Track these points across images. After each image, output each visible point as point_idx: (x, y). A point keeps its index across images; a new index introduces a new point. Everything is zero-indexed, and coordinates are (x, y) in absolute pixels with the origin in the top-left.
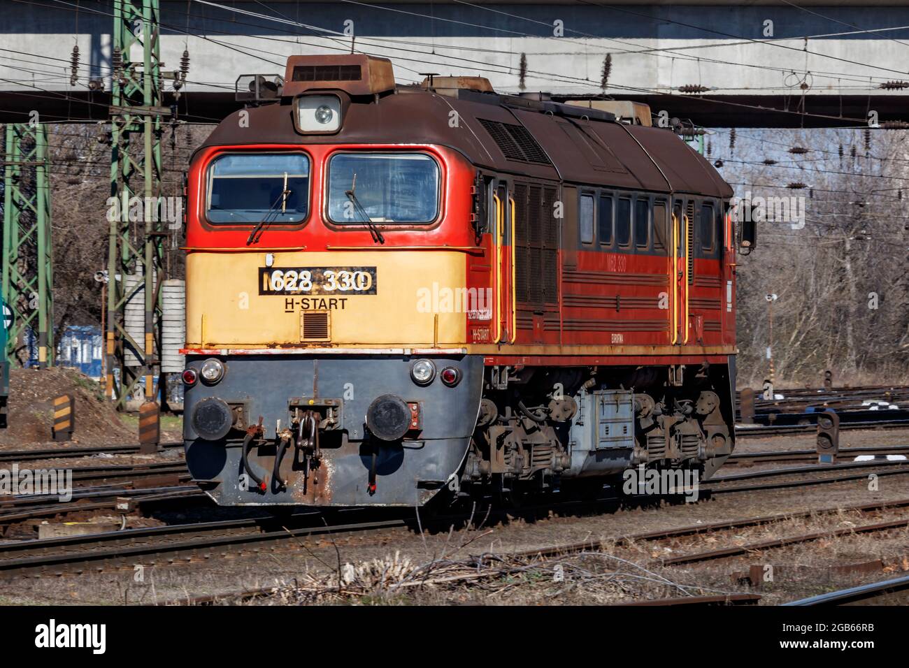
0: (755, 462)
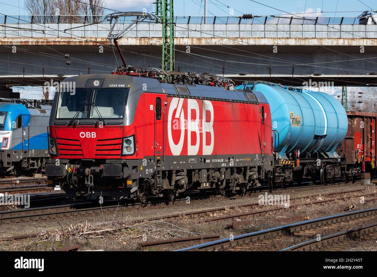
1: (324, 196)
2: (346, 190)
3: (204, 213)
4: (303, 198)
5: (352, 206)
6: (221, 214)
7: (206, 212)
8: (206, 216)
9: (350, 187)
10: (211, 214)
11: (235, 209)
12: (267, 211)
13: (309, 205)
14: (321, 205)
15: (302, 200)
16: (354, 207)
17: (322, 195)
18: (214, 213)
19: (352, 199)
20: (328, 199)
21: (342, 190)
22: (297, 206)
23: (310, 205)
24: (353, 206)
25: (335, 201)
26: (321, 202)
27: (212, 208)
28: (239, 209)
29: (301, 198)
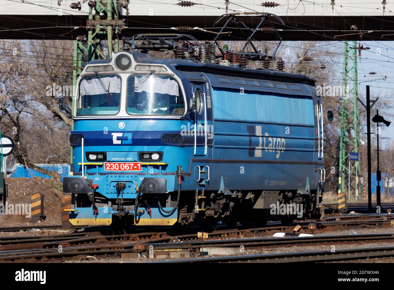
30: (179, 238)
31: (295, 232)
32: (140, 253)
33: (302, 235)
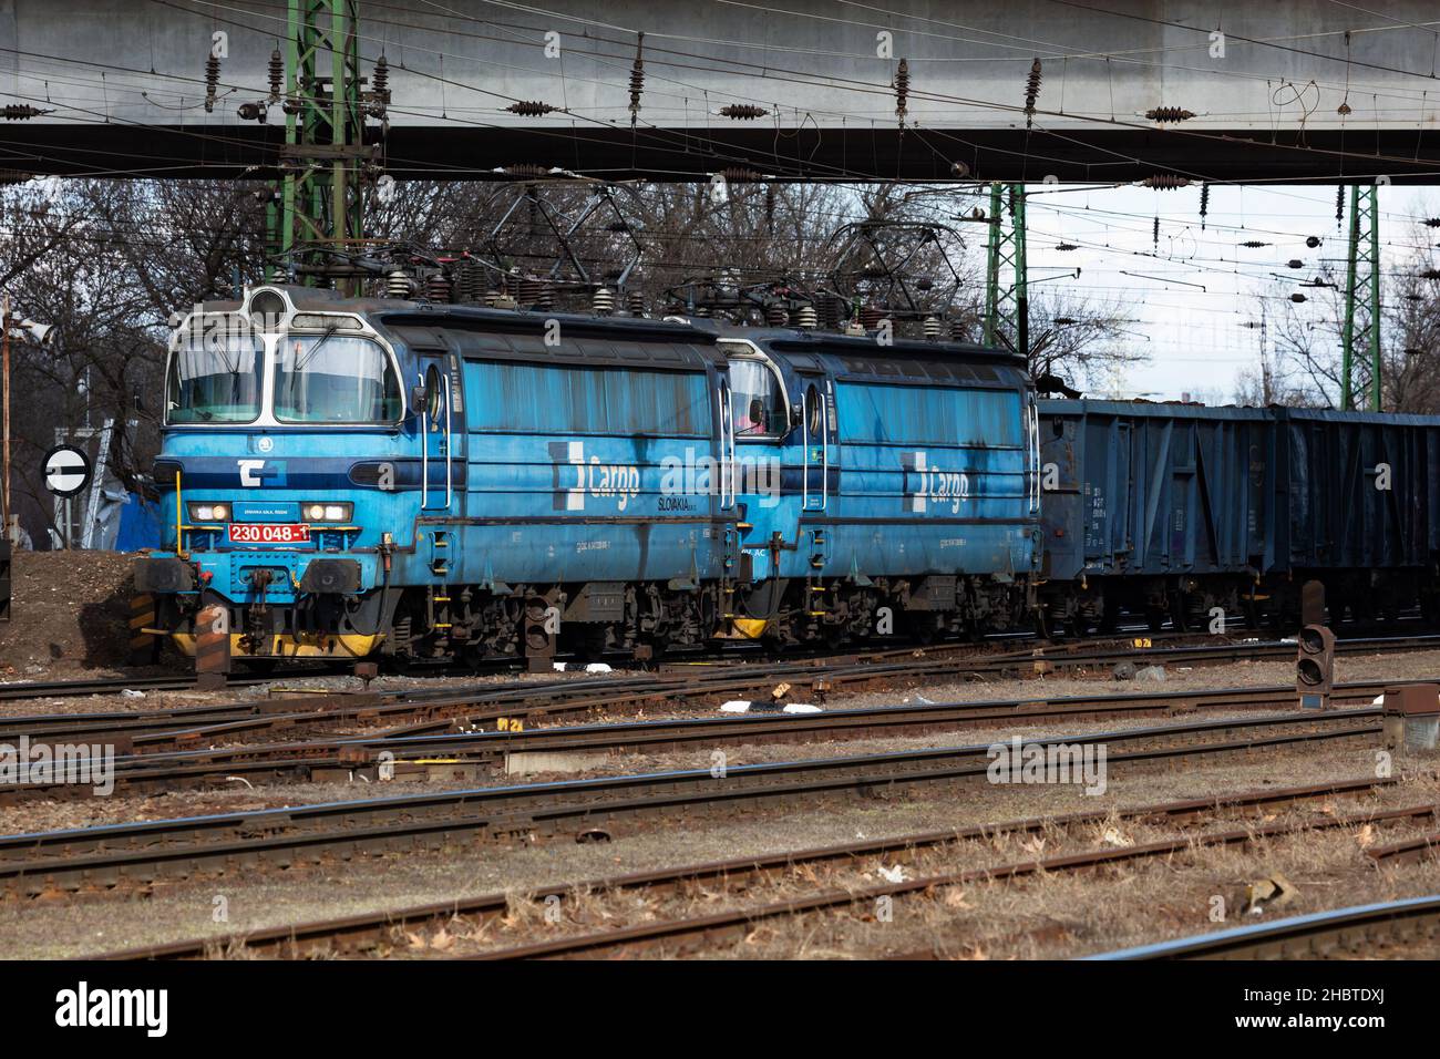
0: (1199, 705)
1: (1138, 818)
2: (1285, 783)
3: (375, 933)
4: (1004, 833)
5: (1269, 890)
6: (479, 935)
7: (387, 923)
8: (381, 945)
9: (1319, 763)
10: (413, 937)
11: (574, 900)
12: (749, 916)
13: (1018, 881)
14: (1100, 875)
15: (1000, 842)
16: (1278, 892)
17: (1126, 816)
18: (433, 931)
19: (1293, 838)
20: (1153, 837)
21: (1266, 782)
22: (948, 884)
23: (1027, 880)
24: (1273, 889)
25: (1187, 852)
26: (1101, 861)
27: (423, 900)
28: (598, 903)
29: (990, 835)
30: (473, 722)
31: (775, 698)
32: (354, 770)
33: (792, 709)
